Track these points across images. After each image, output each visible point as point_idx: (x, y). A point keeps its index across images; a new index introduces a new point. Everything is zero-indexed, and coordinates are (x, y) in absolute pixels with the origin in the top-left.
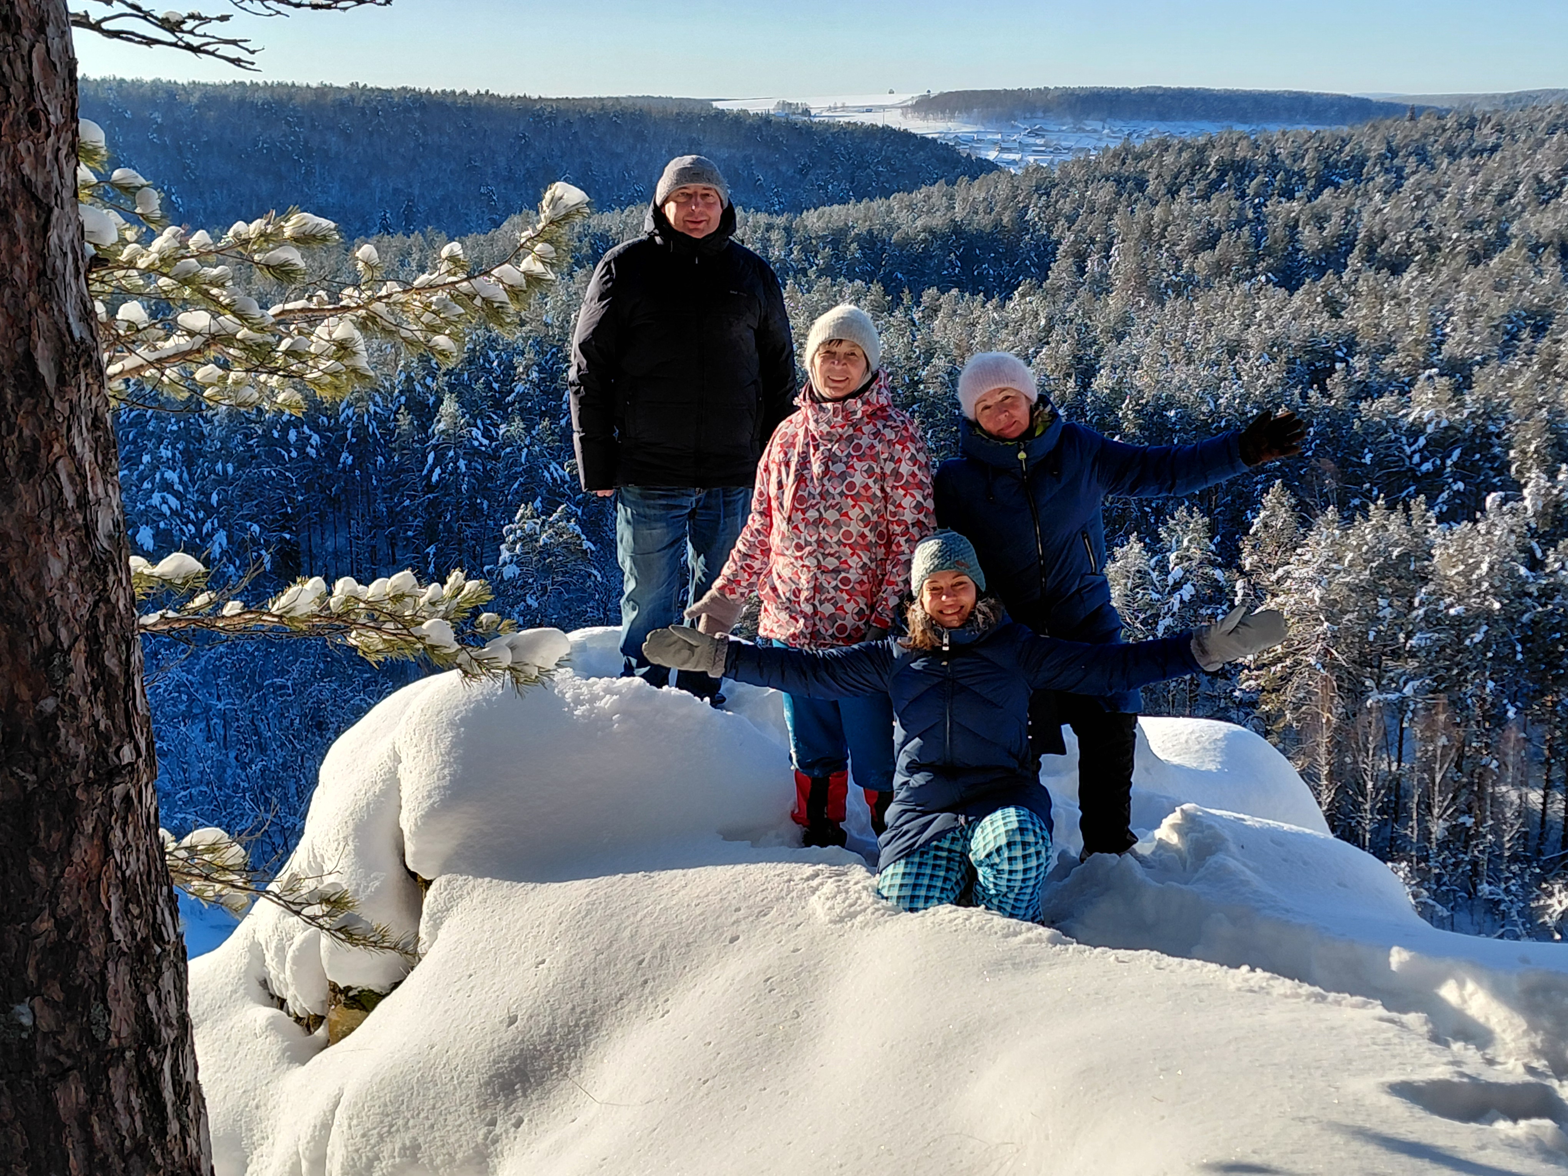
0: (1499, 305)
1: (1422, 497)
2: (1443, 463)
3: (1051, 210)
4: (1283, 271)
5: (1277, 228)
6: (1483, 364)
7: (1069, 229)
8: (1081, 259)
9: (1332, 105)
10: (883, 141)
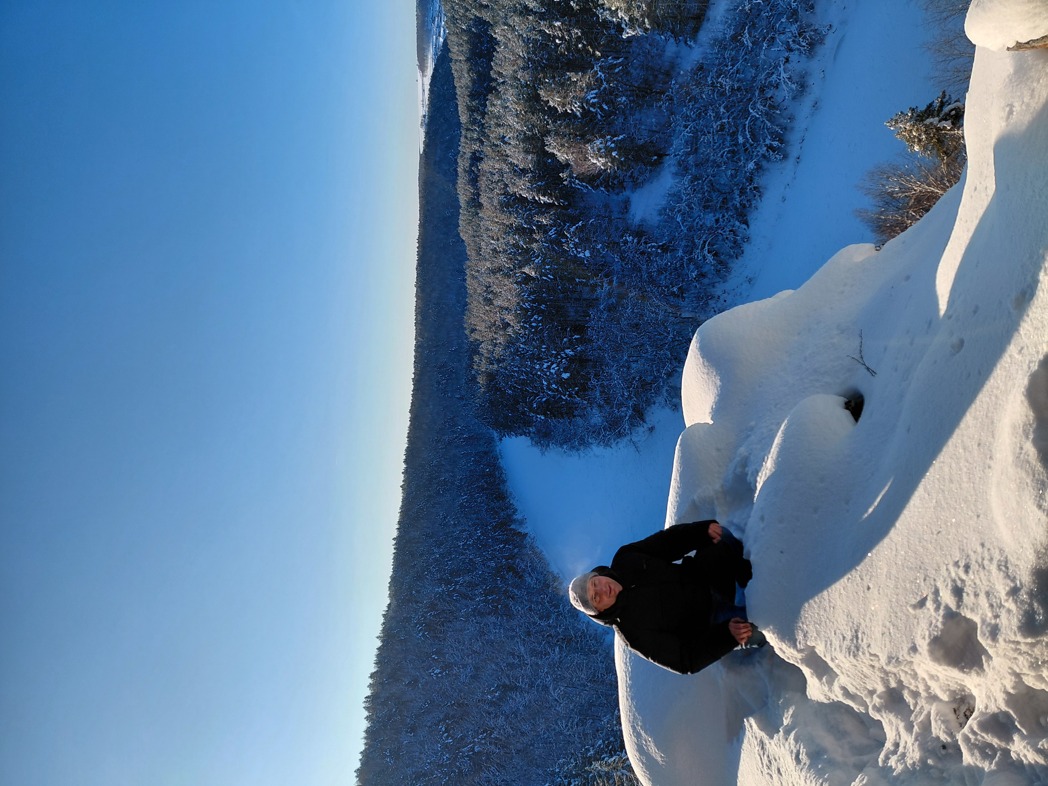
3: (463, 18)
7: (470, 11)
8: (482, 6)
10: (435, 86)
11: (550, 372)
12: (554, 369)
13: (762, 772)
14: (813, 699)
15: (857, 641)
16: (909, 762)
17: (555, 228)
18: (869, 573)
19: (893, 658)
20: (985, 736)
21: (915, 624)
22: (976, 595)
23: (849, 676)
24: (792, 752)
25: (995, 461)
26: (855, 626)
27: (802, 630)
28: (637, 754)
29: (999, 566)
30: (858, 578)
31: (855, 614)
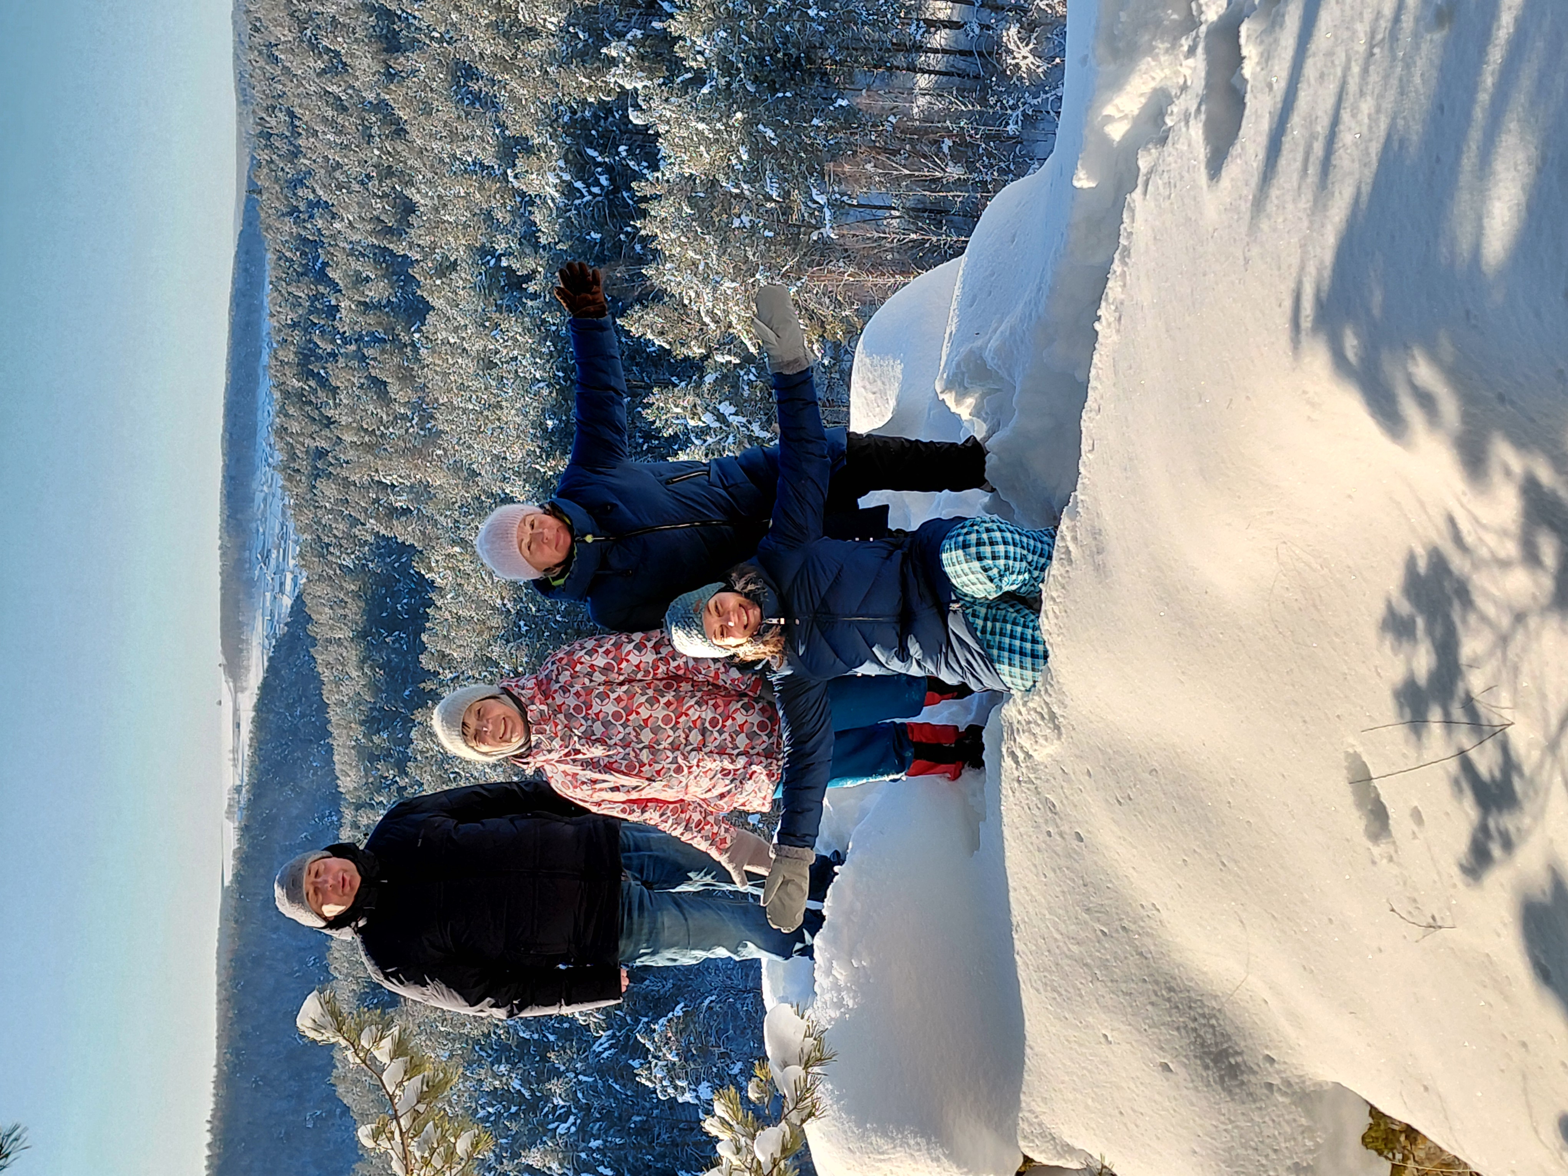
0: (446, 111)
1: (633, 185)
2: (599, 164)
3: (344, 541)
4: (409, 316)
5: (368, 322)
6: (503, 127)
7: (364, 525)
8: (394, 512)
9: (246, 270)
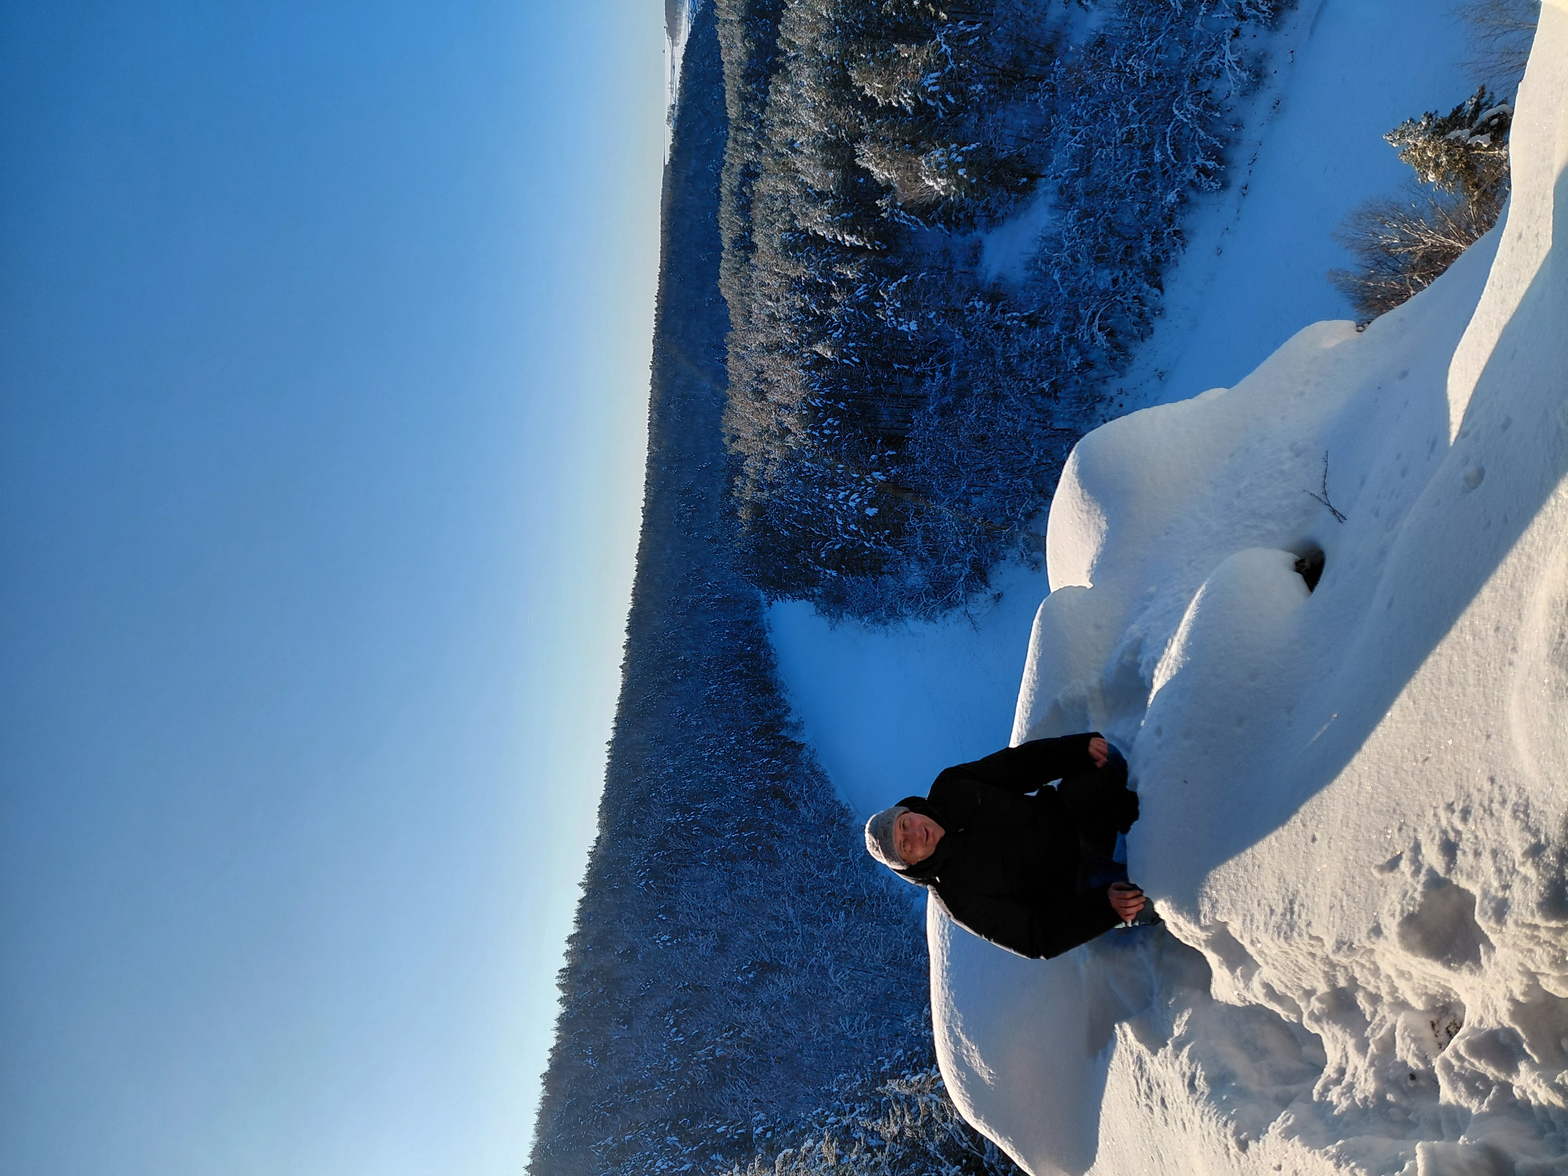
10: (692, 61)
11: (848, 505)
12: (854, 500)
13: (1138, 1103)
14: (1220, 999)
15: (1291, 917)
16: (1359, 1096)
17: (865, 285)
18: (1316, 817)
19: (1344, 943)
20: (1477, 1063)
21: (1381, 894)
22: (1477, 854)
23: (1276, 968)
24: (1184, 1075)
25: (1520, 653)
26: (1289, 894)
27: (1210, 898)
28: (954, 1068)
29: (1515, 811)
30: (1299, 824)
31: (1291, 878)
